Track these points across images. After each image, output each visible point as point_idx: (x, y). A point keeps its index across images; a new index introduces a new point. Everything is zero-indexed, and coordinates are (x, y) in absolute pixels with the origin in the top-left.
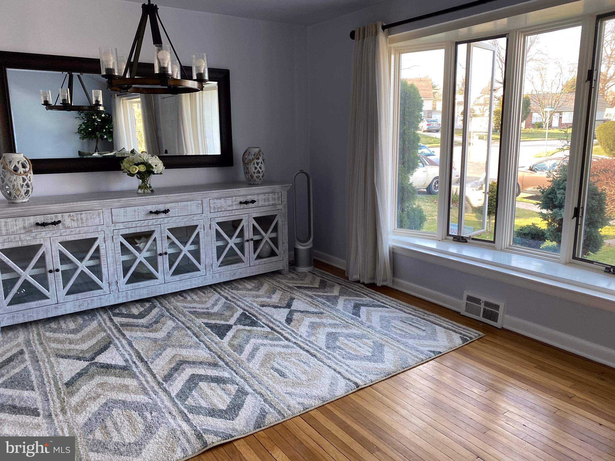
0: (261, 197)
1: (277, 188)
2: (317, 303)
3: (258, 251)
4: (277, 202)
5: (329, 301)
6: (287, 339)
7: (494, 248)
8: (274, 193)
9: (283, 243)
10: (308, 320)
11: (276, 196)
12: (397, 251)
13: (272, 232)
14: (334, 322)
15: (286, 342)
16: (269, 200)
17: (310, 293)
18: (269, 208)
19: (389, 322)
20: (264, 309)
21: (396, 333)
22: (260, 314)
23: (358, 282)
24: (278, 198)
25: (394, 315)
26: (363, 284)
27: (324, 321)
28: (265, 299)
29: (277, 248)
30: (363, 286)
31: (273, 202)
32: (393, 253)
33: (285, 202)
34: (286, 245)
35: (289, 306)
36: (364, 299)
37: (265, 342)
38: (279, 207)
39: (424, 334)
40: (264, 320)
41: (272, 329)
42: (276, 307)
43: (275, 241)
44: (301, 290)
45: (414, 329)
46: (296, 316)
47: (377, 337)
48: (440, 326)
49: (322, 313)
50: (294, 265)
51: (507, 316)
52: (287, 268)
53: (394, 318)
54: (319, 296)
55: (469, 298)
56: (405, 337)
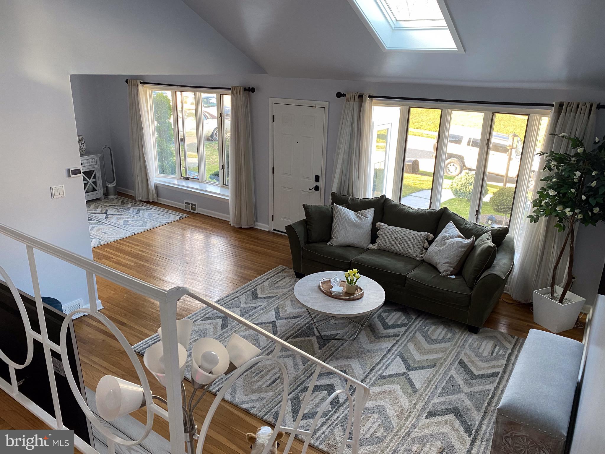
0: (85, 161)
1: (94, 156)
2: (120, 211)
3: (86, 189)
4: (94, 163)
5: (125, 210)
6: (106, 224)
7: (199, 182)
8: (92, 159)
9: (100, 184)
10: (115, 217)
11: (93, 160)
12: (158, 185)
13: (93, 179)
14: (127, 217)
15: (106, 225)
16: (90, 163)
17: (116, 207)
18: (90, 167)
19: (152, 215)
20: (93, 215)
21: (153, 218)
22: (92, 217)
23: (141, 201)
24: (95, 161)
25: (155, 212)
26: (143, 201)
27: (123, 217)
28: (93, 211)
29: (97, 187)
30: (143, 202)
31: (92, 164)
32: (156, 187)
33: (99, 163)
34: (101, 185)
35: (106, 213)
36: (142, 208)
37: (97, 225)
38: (95, 166)
39: (165, 217)
40: (94, 219)
41: (99, 221)
42: (99, 214)
43: (95, 183)
44: (111, 206)
45: (161, 216)
46: (109, 216)
47: (145, 220)
48: (173, 214)
49: (122, 214)
50: (107, 195)
51: (199, 208)
52: (103, 197)
53: (154, 213)
54: (121, 208)
55: (186, 203)
56: (157, 219)
